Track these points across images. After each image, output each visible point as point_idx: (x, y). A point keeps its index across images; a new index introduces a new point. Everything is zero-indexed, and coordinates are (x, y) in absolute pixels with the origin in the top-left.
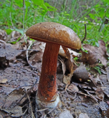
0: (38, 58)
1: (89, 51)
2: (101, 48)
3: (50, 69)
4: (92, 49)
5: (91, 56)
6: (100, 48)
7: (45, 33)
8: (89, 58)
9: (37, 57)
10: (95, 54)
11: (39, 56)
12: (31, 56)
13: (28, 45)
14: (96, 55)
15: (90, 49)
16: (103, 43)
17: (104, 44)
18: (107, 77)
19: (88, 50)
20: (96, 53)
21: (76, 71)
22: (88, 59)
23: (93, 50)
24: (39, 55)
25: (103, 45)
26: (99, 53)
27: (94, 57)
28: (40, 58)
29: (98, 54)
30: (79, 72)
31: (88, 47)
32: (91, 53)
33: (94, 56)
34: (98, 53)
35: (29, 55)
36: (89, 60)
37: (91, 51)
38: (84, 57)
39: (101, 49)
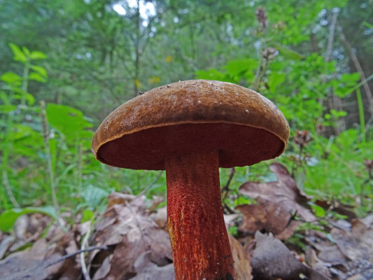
0: (123, 265)
1: (259, 197)
2: (282, 181)
3: (215, 252)
4: (263, 191)
5: (270, 208)
6: (280, 182)
7: (179, 100)
8: (265, 217)
9: (118, 263)
10: (278, 200)
11: (123, 259)
12: (98, 265)
13: (79, 238)
14: (282, 202)
15: (259, 191)
16: (282, 170)
17: (285, 172)
18: (338, 248)
19: (256, 195)
20: (278, 196)
21: (257, 259)
22: (264, 221)
23: (267, 193)
24: (123, 257)
25: (282, 173)
26: (286, 195)
27: (279, 209)
28: (128, 262)
29: (285, 198)
30: (265, 259)
31: (253, 187)
32: (267, 201)
33: (276, 206)
34: (283, 196)
35: (89, 267)
36: (268, 223)
37: (264, 197)
38: (253, 219)
39: (284, 185)
